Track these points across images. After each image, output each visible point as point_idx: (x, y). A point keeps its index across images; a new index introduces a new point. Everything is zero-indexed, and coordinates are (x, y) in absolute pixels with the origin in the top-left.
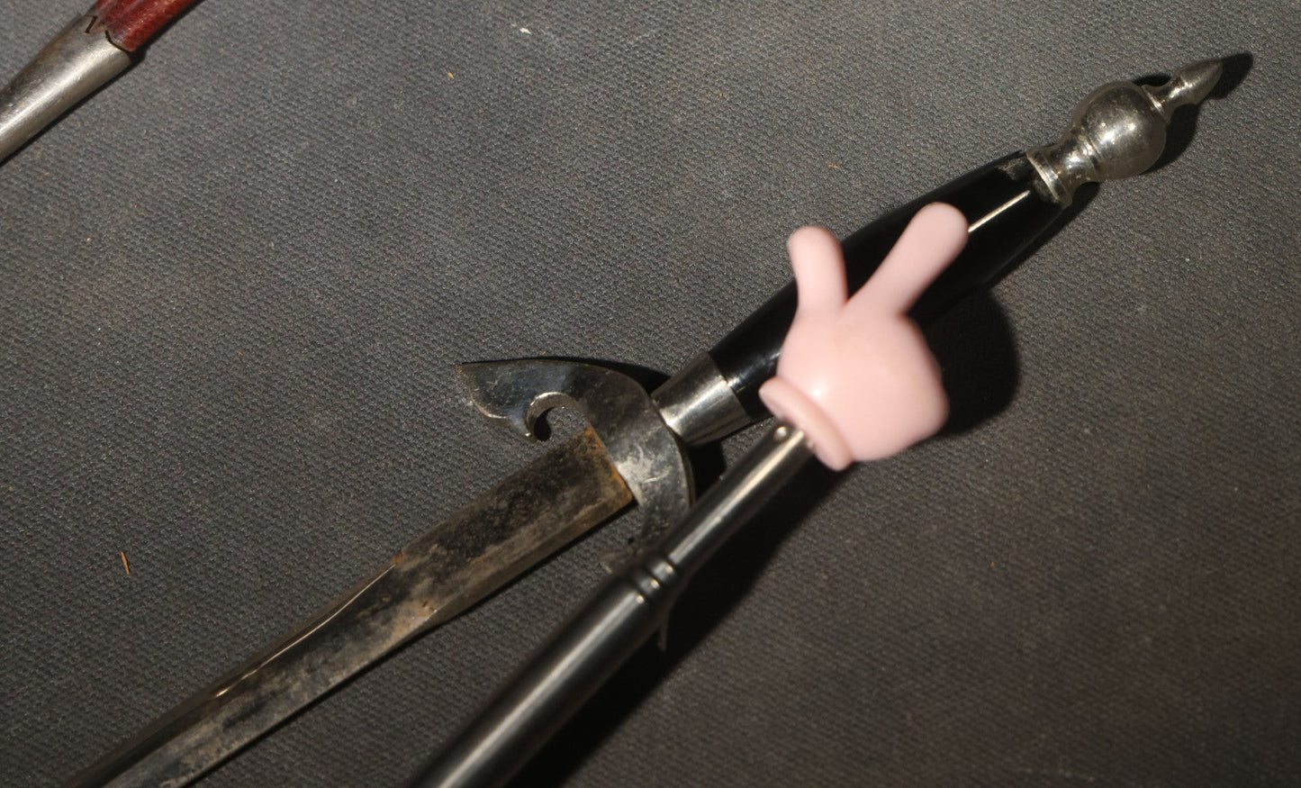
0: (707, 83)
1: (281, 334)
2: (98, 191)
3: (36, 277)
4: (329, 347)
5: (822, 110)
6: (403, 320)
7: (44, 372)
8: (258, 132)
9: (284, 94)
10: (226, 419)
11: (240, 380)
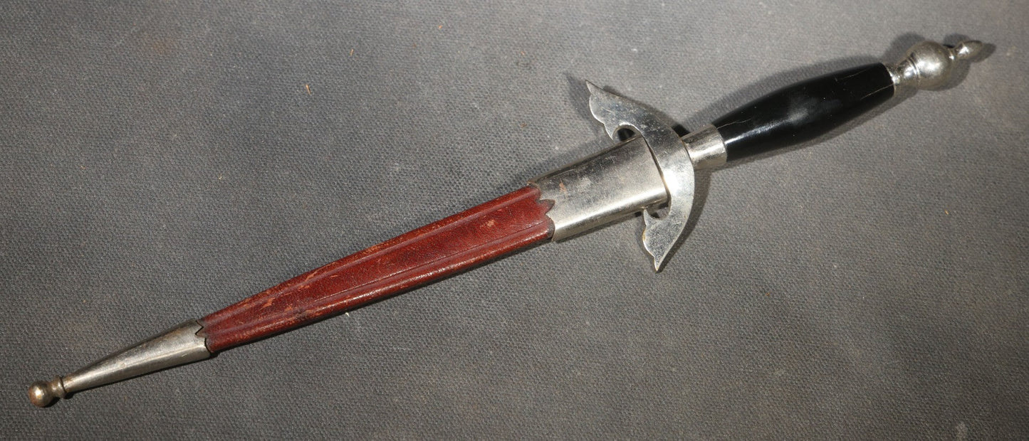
0: (420, 389)
1: (150, 400)
2: (102, 278)
3: (51, 305)
4: (169, 419)
5: (468, 434)
6: (211, 425)
7: (30, 354)
8: (193, 292)
9: (215, 280)
10: (102, 426)
11: (118, 411)
